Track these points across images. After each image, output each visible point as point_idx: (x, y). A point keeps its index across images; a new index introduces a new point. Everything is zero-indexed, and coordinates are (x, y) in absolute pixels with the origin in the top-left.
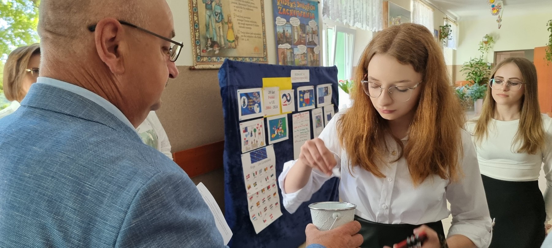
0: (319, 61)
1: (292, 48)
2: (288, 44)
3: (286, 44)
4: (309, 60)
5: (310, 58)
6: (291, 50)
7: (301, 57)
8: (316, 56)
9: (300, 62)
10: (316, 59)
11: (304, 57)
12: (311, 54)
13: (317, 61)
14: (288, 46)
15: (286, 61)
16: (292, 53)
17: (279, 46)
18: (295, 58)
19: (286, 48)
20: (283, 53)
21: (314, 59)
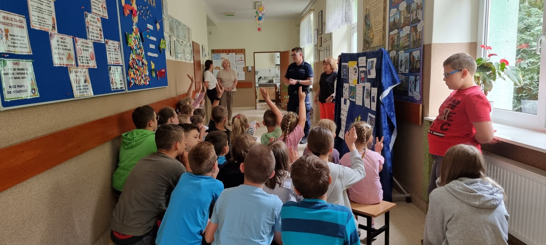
0: (421, 39)
1: (399, 33)
2: (396, 30)
3: (395, 30)
4: (412, 40)
5: (413, 37)
6: (398, 35)
7: (405, 39)
8: (418, 34)
9: (404, 43)
10: (418, 37)
11: (408, 38)
12: (414, 33)
13: (419, 39)
14: (396, 31)
15: (393, 45)
16: (398, 36)
17: (390, 33)
18: (400, 41)
19: (395, 34)
20: (392, 38)
21: (416, 38)
